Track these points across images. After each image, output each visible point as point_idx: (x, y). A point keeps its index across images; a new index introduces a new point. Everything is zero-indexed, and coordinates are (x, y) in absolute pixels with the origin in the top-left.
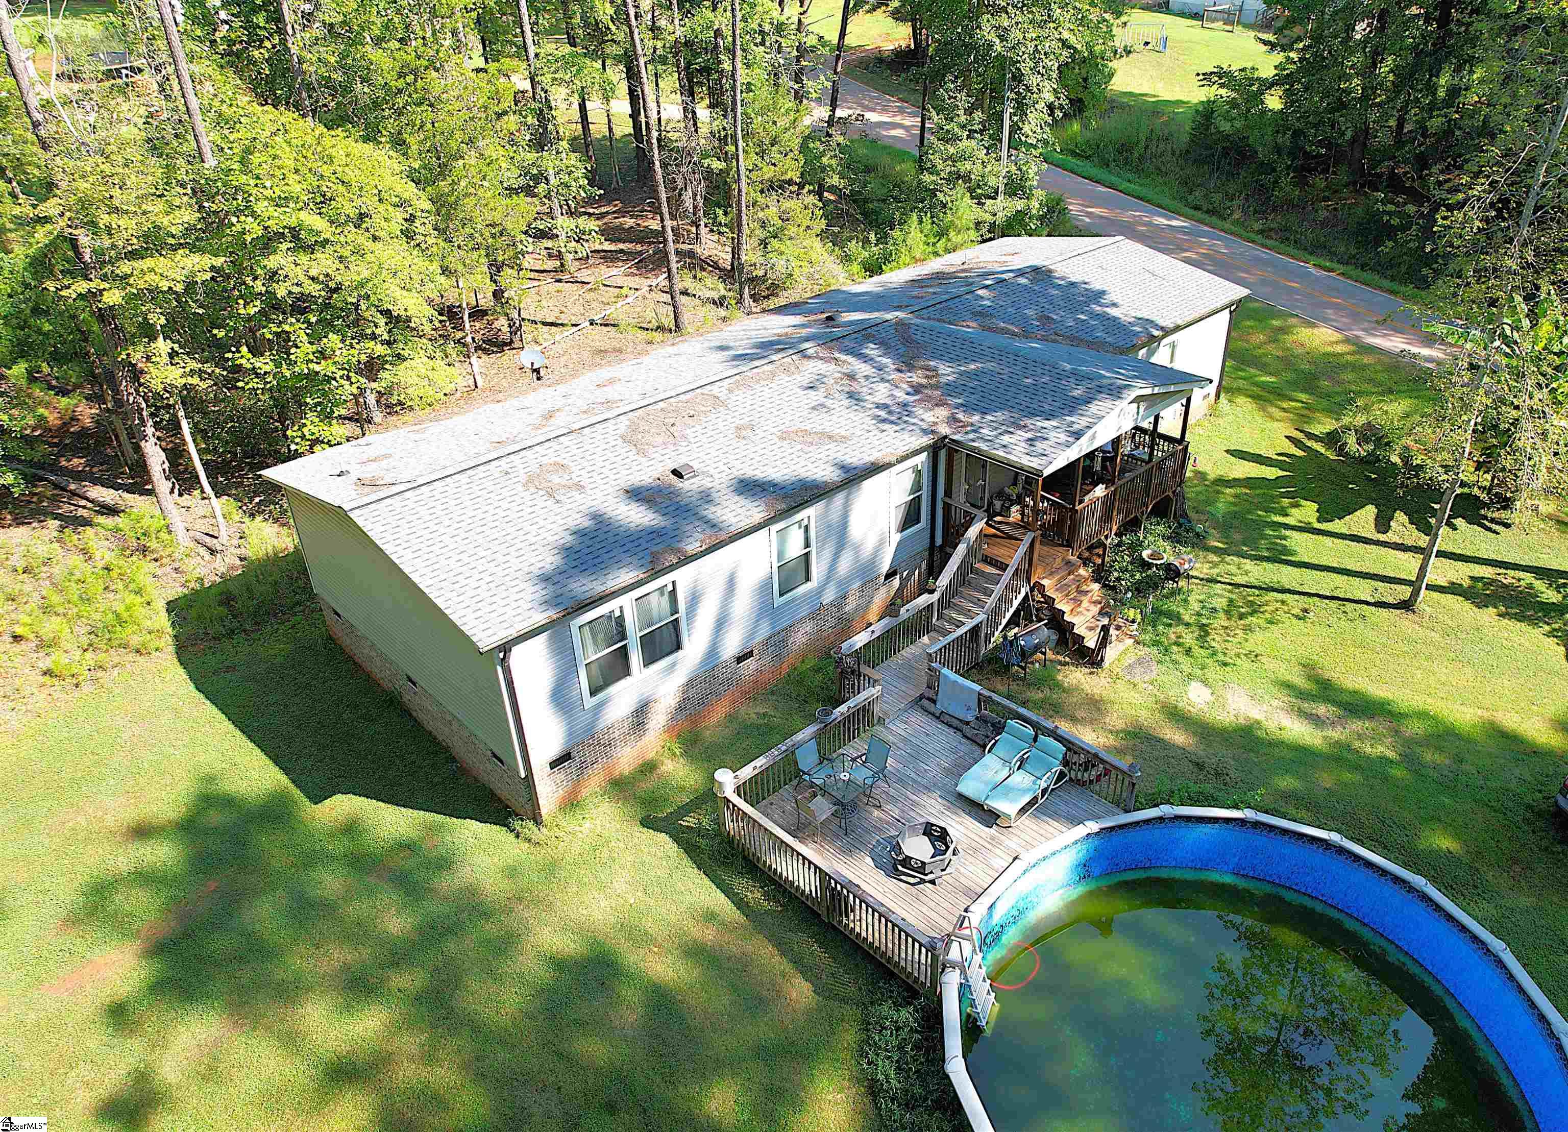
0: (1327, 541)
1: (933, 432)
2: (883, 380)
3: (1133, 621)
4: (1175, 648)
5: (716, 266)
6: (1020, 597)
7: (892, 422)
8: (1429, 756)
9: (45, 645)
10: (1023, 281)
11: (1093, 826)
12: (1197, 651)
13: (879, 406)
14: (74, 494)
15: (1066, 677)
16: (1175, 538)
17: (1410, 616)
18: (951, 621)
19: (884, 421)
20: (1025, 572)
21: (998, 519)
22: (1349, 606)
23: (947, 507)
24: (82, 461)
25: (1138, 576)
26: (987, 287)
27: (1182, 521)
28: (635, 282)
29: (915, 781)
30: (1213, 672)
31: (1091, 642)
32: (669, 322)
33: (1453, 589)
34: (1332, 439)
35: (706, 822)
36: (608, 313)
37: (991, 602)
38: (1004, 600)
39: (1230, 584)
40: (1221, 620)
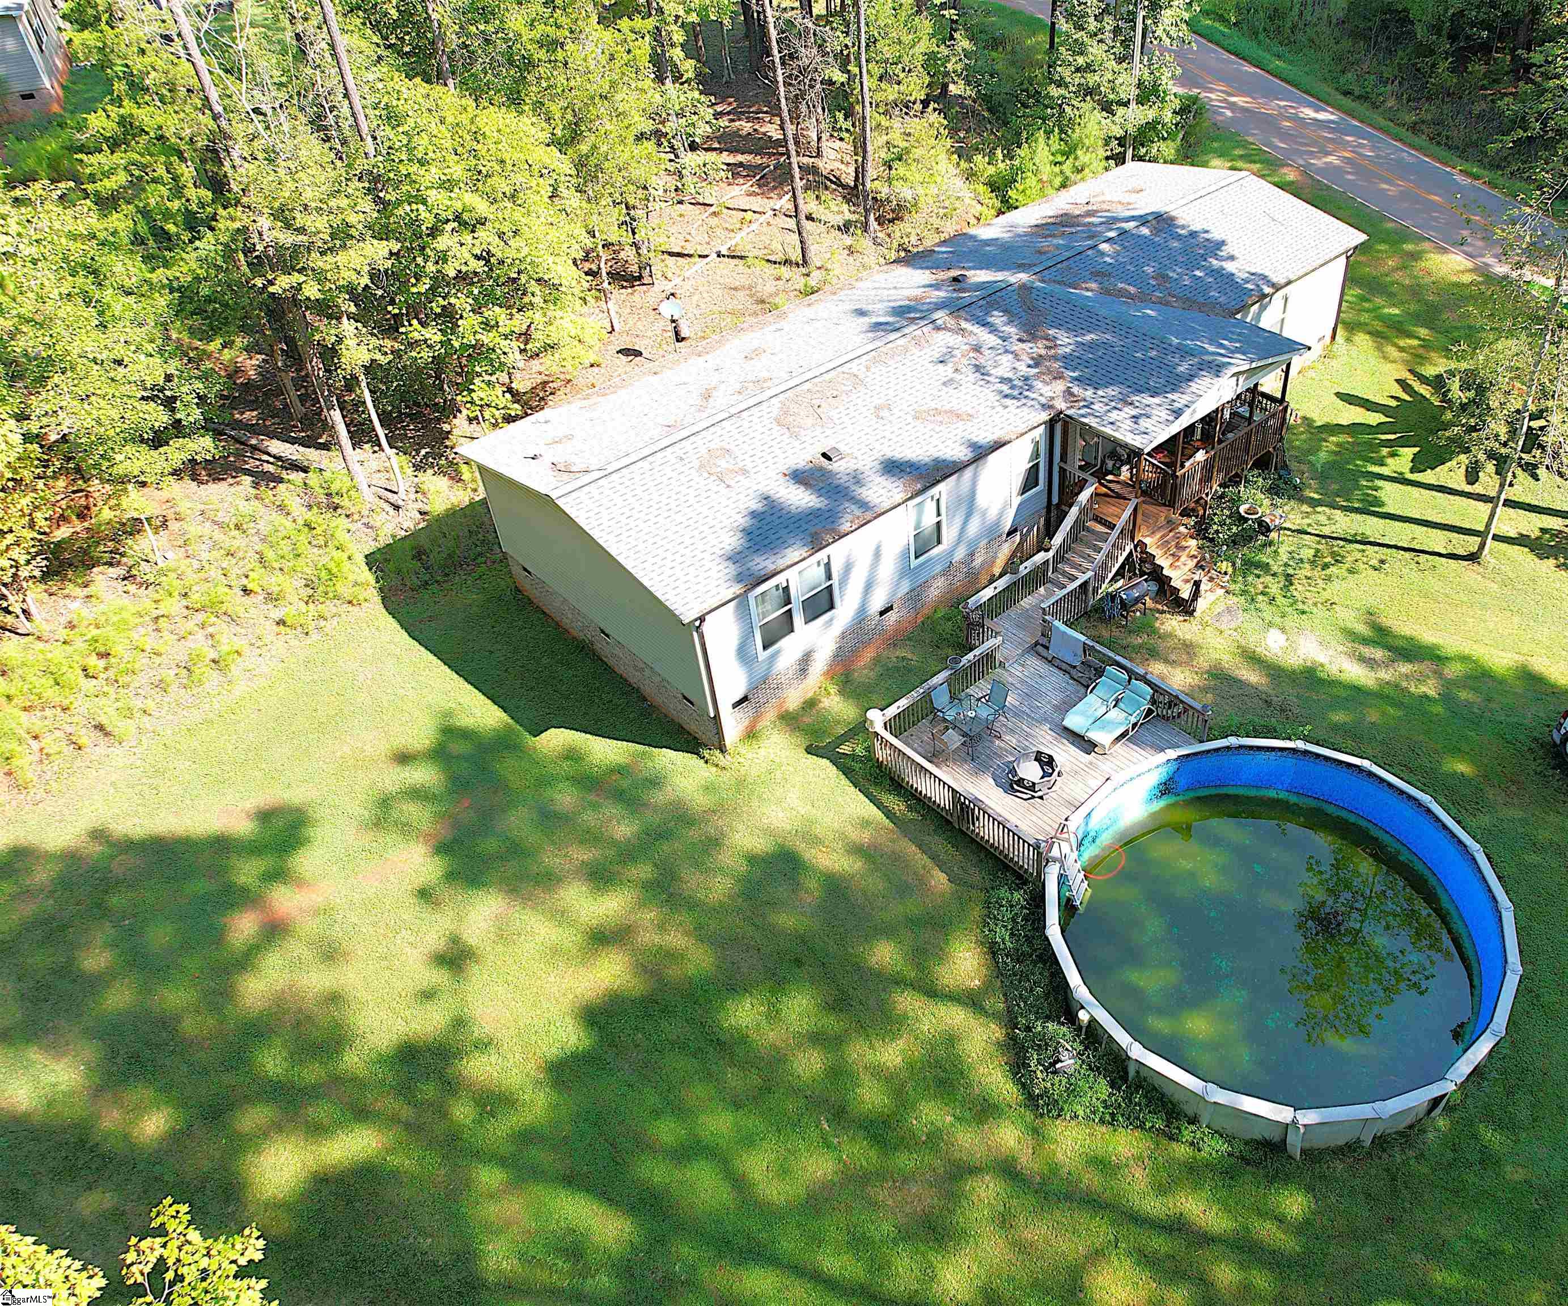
0: (1415, 491)
1: (1051, 407)
2: (1006, 351)
3: (1226, 573)
4: (1260, 598)
5: (838, 182)
6: (1125, 554)
7: (1014, 398)
8: (1463, 695)
9: (272, 598)
10: (1145, 231)
11: (1172, 754)
12: (1280, 600)
13: (1003, 380)
14: (255, 448)
15: (1162, 624)
16: (1273, 491)
17: (1476, 566)
18: (1064, 574)
19: (1006, 396)
20: (1130, 532)
21: (1110, 477)
22: (1423, 557)
23: (1062, 471)
24: (255, 413)
25: (1234, 529)
26: (1108, 240)
27: (1282, 472)
28: (757, 203)
29: (1029, 716)
30: (1293, 620)
31: (1185, 594)
32: (796, 255)
33: (1521, 540)
34: (1438, 383)
35: (860, 750)
36: (733, 242)
37: (1099, 557)
38: (1111, 556)
39: (1317, 535)
40: (1306, 570)
